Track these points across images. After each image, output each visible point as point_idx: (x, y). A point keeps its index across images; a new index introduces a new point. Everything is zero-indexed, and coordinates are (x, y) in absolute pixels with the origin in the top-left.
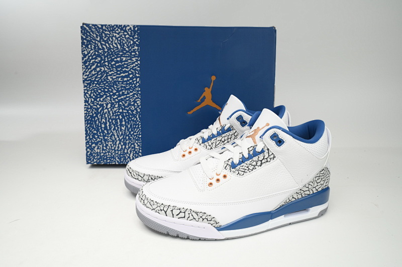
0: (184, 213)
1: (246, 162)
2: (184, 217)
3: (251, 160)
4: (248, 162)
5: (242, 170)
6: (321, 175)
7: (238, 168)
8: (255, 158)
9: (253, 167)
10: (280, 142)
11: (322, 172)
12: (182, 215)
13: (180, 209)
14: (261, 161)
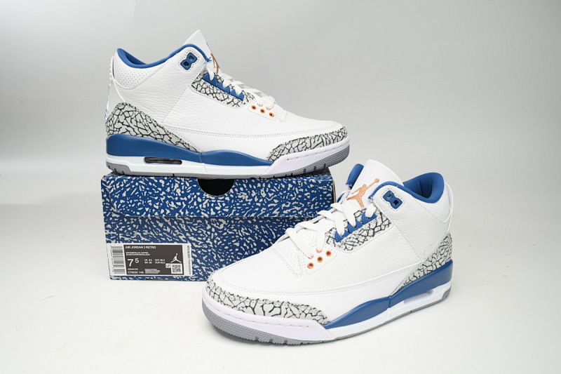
0: (280, 307)
1: (354, 232)
2: (280, 314)
3: (359, 229)
4: (357, 232)
5: (350, 243)
6: (445, 244)
7: (344, 240)
8: (365, 227)
9: (363, 238)
10: (396, 203)
11: (446, 241)
12: (277, 311)
13: (273, 303)
14: (373, 229)
